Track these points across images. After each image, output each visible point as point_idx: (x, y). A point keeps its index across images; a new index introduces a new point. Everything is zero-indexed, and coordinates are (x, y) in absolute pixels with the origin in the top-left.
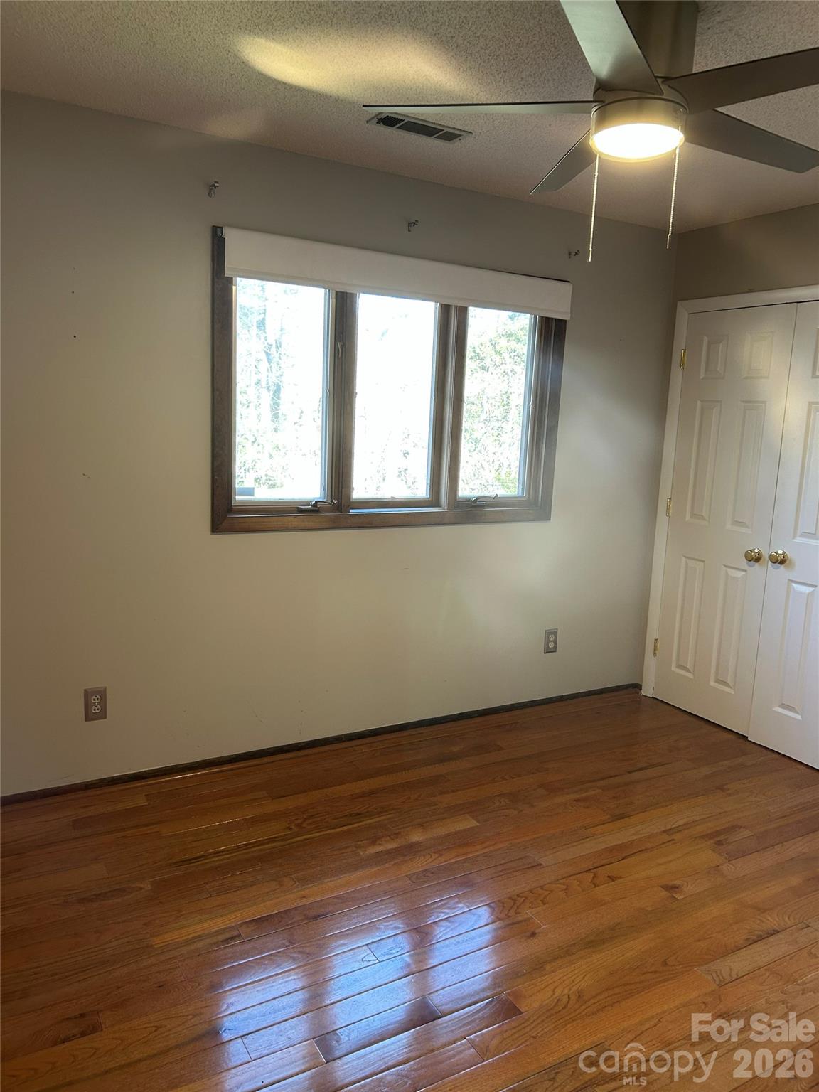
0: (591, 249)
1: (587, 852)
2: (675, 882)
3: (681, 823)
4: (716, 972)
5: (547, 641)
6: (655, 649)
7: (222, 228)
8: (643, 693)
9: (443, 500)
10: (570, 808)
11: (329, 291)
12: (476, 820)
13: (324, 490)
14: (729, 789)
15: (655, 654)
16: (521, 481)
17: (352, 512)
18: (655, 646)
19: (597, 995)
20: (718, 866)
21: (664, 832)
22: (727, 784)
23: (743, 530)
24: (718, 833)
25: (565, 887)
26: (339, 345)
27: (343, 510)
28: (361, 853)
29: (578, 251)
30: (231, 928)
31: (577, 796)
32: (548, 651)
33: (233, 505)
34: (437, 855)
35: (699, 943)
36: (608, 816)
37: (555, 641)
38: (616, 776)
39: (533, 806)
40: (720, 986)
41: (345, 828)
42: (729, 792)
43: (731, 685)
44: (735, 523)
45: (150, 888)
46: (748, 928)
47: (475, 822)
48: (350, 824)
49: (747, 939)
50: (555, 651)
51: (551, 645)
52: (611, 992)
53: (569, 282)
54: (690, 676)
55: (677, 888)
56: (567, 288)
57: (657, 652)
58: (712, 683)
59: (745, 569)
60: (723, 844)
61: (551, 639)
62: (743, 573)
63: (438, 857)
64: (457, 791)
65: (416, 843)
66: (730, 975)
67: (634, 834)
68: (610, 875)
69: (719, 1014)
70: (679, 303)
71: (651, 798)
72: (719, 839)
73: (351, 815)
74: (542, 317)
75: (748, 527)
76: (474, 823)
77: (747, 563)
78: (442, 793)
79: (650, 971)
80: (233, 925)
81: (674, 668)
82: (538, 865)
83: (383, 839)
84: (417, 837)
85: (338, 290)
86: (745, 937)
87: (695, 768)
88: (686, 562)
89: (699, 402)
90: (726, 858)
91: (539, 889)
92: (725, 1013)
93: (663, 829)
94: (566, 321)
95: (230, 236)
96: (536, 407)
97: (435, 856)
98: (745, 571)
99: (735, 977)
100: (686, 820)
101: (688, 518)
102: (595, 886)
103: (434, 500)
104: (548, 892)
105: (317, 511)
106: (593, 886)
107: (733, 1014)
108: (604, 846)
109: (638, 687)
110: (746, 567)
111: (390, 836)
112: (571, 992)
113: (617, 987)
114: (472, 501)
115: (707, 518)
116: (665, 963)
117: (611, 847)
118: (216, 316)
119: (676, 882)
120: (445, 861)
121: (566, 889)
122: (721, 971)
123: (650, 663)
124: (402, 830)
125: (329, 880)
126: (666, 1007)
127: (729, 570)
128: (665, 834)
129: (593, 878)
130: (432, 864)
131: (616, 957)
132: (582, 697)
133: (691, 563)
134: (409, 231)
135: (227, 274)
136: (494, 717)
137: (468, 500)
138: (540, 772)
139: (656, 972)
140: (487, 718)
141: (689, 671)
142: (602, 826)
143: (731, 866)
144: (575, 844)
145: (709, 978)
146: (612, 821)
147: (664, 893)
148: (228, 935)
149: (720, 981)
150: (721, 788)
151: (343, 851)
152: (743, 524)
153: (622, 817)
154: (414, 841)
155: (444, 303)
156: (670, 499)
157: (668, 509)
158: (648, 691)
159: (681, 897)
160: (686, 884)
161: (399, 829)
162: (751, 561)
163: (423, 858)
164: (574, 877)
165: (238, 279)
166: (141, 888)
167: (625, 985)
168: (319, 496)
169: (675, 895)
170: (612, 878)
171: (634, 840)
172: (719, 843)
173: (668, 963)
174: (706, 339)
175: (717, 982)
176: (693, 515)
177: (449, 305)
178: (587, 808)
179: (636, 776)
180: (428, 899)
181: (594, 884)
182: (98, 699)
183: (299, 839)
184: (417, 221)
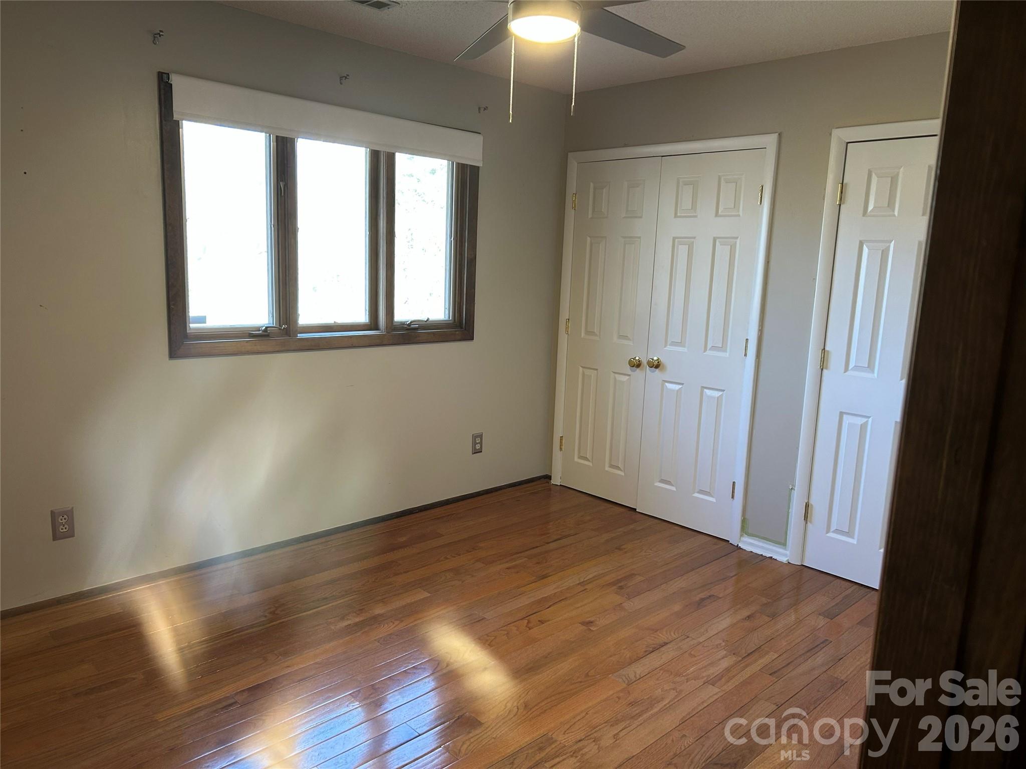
0: (511, 112)
1: (521, 605)
2: (589, 619)
3: (591, 576)
4: (625, 676)
5: (474, 444)
6: (561, 445)
7: (168, 74)
8: (553, 482)
9: (381, 323)
10: (504, 574)
11: (270, 135)
12: (427, 592)
13: (273, 316)
14: (625, 549)
15: (561, 449)
16: (447, 307)
17: (300, 336)
18: (561, 442)
19: (539, 703)
20: (621, 604)
21: (578, 584)
22: (623, 545)
23: (626, 342)
24: (619, 581)
25: (506, 632)
26: (282, 184)
27: (291, 335)
28: (333, 628)
29: (487, 107)
30: (227, 698)
31: (507, 565)
32: (476, 452)
33: (188, 332)
34: (398, 622)
35: (611, 658)
36: (535, 577)
37: (481, 443)
38: (537, 547)
39: (473, 576)
40: (628, 685)
41: (315, 610)
42: (625, 550)
43: (622, 469)
44: (621, 337)
45: (143, 677)
46: (646, 643)
47: (427, 593)
48: (319, 607)
49: (646, 651)
50: (481, 452)
51: (478, 447)
52: (549, 700)
53: (480, 133)
54: (590, 464)
55: (592, 622)
56: (479, 139)
57: (563, 447)
58: (607, 468)
59: (629, 374)
60: (623, 588)
61: (477, 442)
62: (628, 377)
63: (399, 623)
64: (408, 572)
65: (379, 615)
66: (635, 676)
67: (555, 588)
68: (540, 619)
69: (630, 702)
70: (570, 155)
71: (567, 560)
72: (620, 585)
73: (318, 600)
74: (458, 163)
75: (629, 339)
76: (427, 595)
77: (631, 370)
78: (396, 574)
79: (576, 682)
80: (228, 695)
81: (576, 459)
82: (483, 619)
83: (350, 615)
84: (379, 610)
85: (278, 135)
86: (644, 650)
87: (598, 536)
88: (583, 371)
89: (589, 239)
90: (626, 598)
91: (486, 636)
92: (633, 702)
93: (578, 582)
94: (479, 167)
95: (176, 81)
96: (456, 241)
97: (397, 623)
98: (629, 375)
99: (638, 677)
100: (595, 574)
101: (583, 335)
102: (530, 629)
103: (373, 324)
104: (493, 638)
105: (268, 336)
106: (528, 629)
107: (639, 701)
108: (533, 600)
109: (548, 477)
110: (629, 372)
111: (355, 612)
112: (519, 704)
113: (553, 696)
114: (406, 325)
115: (598, 334)
116: (587, 675)
117: (539, 599)
118: (165, 157)
119: (592, 619)
120: (406, 625)
121: (507, 634)
122: (628, 675)
123: (558, 456)
124: (365, 606)
125: (308, 651)
126: (590, 704)
127: (616, 375)
128: (579, 586)
129: (528, 623)
130: (395, 629)
131: (550, 676)
132: (504, 489)
133: (587, 372)
134: (341, 84)
135: (176, 117)
136: (433, 511)
137: (403, 323)
138: (476, 550)
139: (581, 682)
140: (428, 512)
141: (588, 460)
142: (531, 585)
143: (630, 603)
144: (511, 600)
145: (620, 680)
146: (539, 580)
147: (584, 628)
148: (225, 704)
149: (628, 681)
150: (619, 549)
151: (316, 628)
152: (625, 337)
153: (544, 577)
154: (377, 613)
155: (373, 149)
156: (569, 319)
157: (567, 328)
158: (556, 480)
159: (595, 629)
160: (598, 619)
161: (363, 606)
162: (633, 367)
163: (386, 625)
164: (513, 624)
165: (184, 122)
166: (134, 679)
167: (560, 693)
168: (267, 322)
169: (591, 628)
170: (542, 622)
171: (556, 593)
172: (621, 588)
173: (590, 674)
174: (592, 185)
175: (626, 682)
176: (588, 332)
177: (378, 151)
178: (517, 572)
179: (553, 546)
180: (395, 655)
181: (528, 627)
182: (65, 519)
183: (274, 623)
184: (348, 75)
